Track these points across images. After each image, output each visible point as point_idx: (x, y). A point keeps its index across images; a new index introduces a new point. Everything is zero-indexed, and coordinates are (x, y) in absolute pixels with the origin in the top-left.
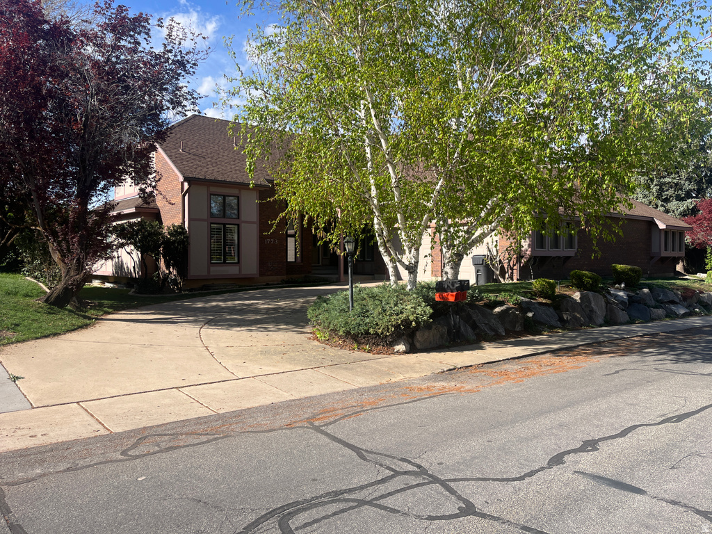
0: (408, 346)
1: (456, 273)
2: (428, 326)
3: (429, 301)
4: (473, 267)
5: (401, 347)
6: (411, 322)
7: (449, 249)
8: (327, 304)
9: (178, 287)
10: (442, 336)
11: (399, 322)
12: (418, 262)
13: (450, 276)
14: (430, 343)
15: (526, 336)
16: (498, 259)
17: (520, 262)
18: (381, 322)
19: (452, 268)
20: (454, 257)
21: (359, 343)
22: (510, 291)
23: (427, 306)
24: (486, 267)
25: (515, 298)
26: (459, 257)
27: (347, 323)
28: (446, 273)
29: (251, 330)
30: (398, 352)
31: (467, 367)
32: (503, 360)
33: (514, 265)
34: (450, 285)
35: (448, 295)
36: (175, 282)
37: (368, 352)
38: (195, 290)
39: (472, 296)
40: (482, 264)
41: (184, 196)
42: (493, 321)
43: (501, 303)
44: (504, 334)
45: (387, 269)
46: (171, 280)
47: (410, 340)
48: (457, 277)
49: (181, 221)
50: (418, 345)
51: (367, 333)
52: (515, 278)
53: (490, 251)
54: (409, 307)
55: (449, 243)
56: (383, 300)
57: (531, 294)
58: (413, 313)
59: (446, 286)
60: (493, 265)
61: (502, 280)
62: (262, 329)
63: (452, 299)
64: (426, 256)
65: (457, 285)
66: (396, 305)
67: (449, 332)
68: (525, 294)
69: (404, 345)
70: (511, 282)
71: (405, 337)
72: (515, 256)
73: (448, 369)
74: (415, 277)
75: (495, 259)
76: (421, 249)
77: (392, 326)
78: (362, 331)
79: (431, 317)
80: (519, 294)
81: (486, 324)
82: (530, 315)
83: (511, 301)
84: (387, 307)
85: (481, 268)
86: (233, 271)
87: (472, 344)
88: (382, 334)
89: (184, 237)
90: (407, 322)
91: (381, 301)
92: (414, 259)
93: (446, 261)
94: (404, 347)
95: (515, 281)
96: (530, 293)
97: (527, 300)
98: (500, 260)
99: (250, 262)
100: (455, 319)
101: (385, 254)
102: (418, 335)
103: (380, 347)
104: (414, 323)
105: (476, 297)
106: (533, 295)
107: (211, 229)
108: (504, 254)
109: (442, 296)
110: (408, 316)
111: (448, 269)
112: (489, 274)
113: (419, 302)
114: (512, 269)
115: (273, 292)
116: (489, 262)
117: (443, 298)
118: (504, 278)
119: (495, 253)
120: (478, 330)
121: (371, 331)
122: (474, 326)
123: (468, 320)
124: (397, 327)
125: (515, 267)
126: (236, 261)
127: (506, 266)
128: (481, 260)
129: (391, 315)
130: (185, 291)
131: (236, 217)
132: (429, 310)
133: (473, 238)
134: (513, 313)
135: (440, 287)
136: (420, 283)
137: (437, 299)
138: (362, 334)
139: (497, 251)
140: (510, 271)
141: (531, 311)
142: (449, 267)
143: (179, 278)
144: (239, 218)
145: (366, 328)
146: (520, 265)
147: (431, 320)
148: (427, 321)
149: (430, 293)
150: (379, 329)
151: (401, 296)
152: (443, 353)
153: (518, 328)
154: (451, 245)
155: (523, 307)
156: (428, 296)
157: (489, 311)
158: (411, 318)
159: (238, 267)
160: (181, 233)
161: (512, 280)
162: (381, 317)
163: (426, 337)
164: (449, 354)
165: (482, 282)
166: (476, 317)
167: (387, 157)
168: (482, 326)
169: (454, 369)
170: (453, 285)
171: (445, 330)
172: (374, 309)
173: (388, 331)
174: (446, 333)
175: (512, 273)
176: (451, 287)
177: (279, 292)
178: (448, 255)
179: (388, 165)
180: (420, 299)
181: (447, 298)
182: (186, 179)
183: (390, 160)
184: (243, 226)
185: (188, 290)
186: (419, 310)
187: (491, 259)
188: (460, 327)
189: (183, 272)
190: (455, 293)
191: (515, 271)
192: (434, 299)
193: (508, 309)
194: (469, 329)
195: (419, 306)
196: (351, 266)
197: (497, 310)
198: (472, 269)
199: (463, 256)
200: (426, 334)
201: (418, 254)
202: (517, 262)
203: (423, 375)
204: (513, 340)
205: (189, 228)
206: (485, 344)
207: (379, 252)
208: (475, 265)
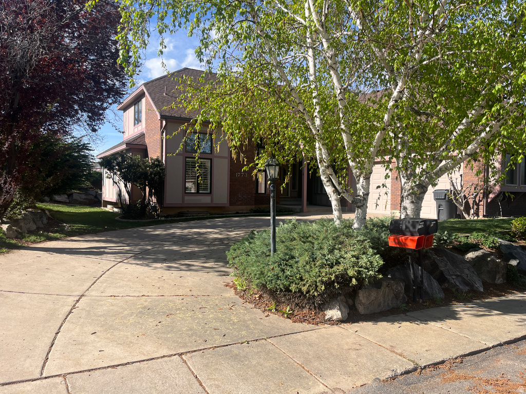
0: (346, 311)
1: (418, 209)
2: (376, 284)
3: (379, 247)
4: (435, 202)
5: (334, 313)
6: (351, 278)
7: (408, 179)
8: (250, 243)
9: (157, 213)
10: (396, 296)
11: (333, 278)
12: (368, 194)
13: (409, 212)
14: (379, 305)
15: (511, 293)
16: (462, 194)
17: (487, 198)
18: (307, 275)
19: (412, 202)
20: (416, 189)
21: (278, 303)
22: (483, 231)
23: (375, 254)
24: (448, 201)
25: (491, 239)
26: (422, 188)
27: (262, 273)
28: (405, 208)
29: (169, 268)
30: (330, 320)
31: (435, 365)
32: (493, 347)
33: (480, 201)
34: (409, 225)
35: (406, 239)
36: (154, 208)
37: (288, 318)
38: (171, 216)
39: (439, 239)
40: (445, 199)
41: (163, 132)
42: (466, 271)
43: (475, 247)
44: (482, 290)
45: (330, 202)
46: (152, 207)
47: (350, 302)
48: (418, 214)
49: (159, 155)
50: (361, 309)
51: (288, 290)
52: (481, 213)
53: (453, 185)
54: (349, 255)
55: (409, 172)
56: (316, 243)
57: (510, 235)
58: (355, 264)
59: (404, 227)
60: (457, 200)
61: (466, 216)
62: (183, 267)
63: (411, 245)
64: (379, 187)
65: (420, 227)
66: (331, 251)
67: (407, 289)
68: (503, 235)
69: (340, 310)
70: (476, 218)
71: (342, 297)
72: (482, 191)
73: (403, 370)
74: (365, 213)
75: (459, 194)
76: (372, 177)
77: (322, 282)
78: (281, 286)
79: (381, 270)
80: (495, 234)
81: (457, 276)
82: (514, 263)
83: (487, 244)
84: (318, 254)
85: (443, 203)
86: (206, 200)
87: (439, 306)
88: (307, 293)
89: (160, 169)
90: (344, 279)
91: (313, 243)
92: (362, 191)
93: (405, 194)
94: (339, 313)
95: (481, 217)
96: (508, 233)
97: (507, 243)
98: (465, 196)
99: (221, 193)
100: (415, 271)
101: (328, 184)
102: (362, 296)
103: (305, 311)
104: (354, 280)
105: (444, 239)
106: (512, 236)
107: (186, 162)
108: (469, 189)
109: (398, 240)
110: (346, 270)
111: (407, 203)
112: (452, 210)
113: (365, 248)
114: (478, 205)
115: (236, 221)
116: (453, 197)
117: (399, 243)
118: (469, 215)
119: (460, 188)
120: (446, 285)
121: (293, 288)
122: (442, 279)
123: (433, 270)
124: (329, 284)
125: (481, 203)
126: (209, 191)
127: (471, 202)
128: (444, 195)
129: (322, 266)
130: (162, 217)
131: (210, 152)
132: (378, 261)
133: (440, 165)
134: (492, 260)
135: (395, 227)
136: (371, 220)
137: (392, 243)
138: (281, 290)
139: (462, 186)
140: (475, 207)
141: (515, 258)
142: (408, 201)
143: (157, 205)
144: (211, 153)
145: (287, 283)
146: (487, 201)
147: (381, 276)
148: (375, 277)
149: (383, 234)
150: (304, 285)
151: (342, 238)
152: (396, 325)
153: (499, 280)
154: (411, 175)
155: (503, 253)
156: (379, 239)
157: (460, 257)
158: (351, 273)
159: (210, 197)
160: (157, 166)
161: (478, 216)
162: (308, 267)
163: (373, 298)
164: (406, 327)
165: (444, 217)
166: (444, 266)
167: (330, 61)
168: (453, 280)
169: (415, 370)
170: (414, 226)
171: (401, 287)
172: (300, 255)
173: (316, 290)
174: (403, 291)
175: (478, 209)
176: (411, 229)
177: (239, 221)
178: (407, 187)
179: (332, 73)
180: (367, 244)
181: (405, 244)
182: (163, 117)
183: (334, 66)
184: (215, 161)
185: (164, 216)
186: (364, 261)
187: (454, 194)
188: (422, 282)
189: (160, 200)
190: (416, 238)
191: (481, 207)
192: (387, 243)
193: (485, 256)
194: (435, 284)
195: (364, 253)
196: (273, 197)
197: (471, 255)
198: (434, 204)
199: (427, 188)
200: (374, 294)
201: (368, 184)
202: (483, 197)
203: (359, 384)
204: (495, 299)
205: (165, 161)
206: (459, 308)
207: (321, 181)
208: (436, 199)
